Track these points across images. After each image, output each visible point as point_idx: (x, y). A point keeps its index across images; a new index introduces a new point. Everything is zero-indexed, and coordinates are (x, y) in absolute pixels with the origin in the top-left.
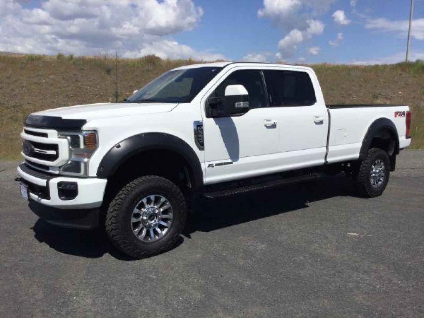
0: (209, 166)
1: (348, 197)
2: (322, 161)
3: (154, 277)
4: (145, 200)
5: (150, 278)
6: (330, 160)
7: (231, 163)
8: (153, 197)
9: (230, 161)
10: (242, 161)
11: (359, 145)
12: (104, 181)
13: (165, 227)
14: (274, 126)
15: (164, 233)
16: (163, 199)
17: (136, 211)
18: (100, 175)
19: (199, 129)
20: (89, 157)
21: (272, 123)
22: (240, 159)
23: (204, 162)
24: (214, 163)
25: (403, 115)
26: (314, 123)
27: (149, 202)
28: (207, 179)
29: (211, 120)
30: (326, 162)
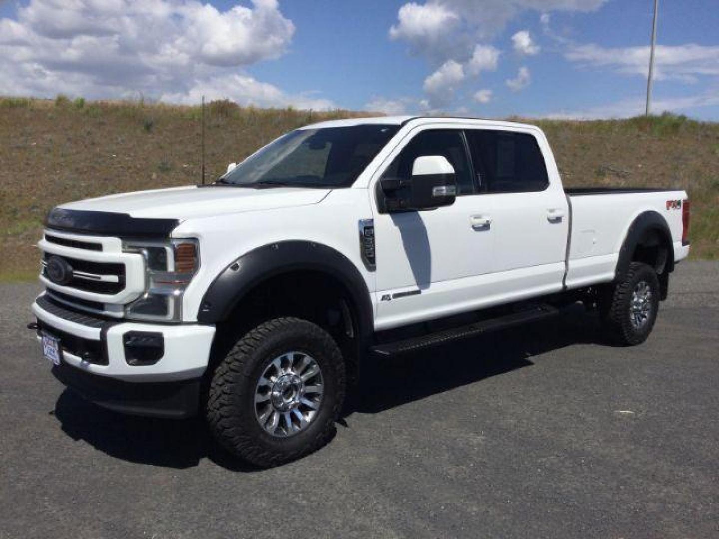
0: (384, 298)
1: (592, 345)
2: (558, 286)
3: (304, 502)
4: (277, 362)
5: (297, 505)
6: (571, 283)
7: (418, 292)
8: (290, 357)
9: (416, 288)
10: (435, 288)
11: (614, 257)
12: (211, 330)
13: (311, 409)
14: (486, 227)
15: (308, 418)
16: (307, 360)
17: (263, 382)
18: (202, 319)
19: (367, 234)
20: (183, 287)
21: (483, 221)
22: (432, 285)
23: (376, 291)
24: (391, 293)
25: (678, 207)
26: (548, 222)
27: (285, 364)
28: (380, 321)
29: (387, 217)
30: (565, 287)
